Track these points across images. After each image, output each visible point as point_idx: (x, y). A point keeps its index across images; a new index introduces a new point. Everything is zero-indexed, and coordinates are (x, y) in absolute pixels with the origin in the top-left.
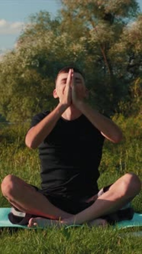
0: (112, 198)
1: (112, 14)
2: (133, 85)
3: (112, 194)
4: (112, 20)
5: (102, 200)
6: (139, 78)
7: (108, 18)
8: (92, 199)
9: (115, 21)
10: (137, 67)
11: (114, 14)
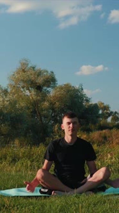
0: (96, 180)
1: (41, 86)
2: (55, 128)
3: (96, 178)
4: (41, 89)
5: (90, 182)
6: (58, 124)
7: (39, 88)
8: (84, 181)
9: (43, 90)
10: (56, 117)
11: (43, 86)
